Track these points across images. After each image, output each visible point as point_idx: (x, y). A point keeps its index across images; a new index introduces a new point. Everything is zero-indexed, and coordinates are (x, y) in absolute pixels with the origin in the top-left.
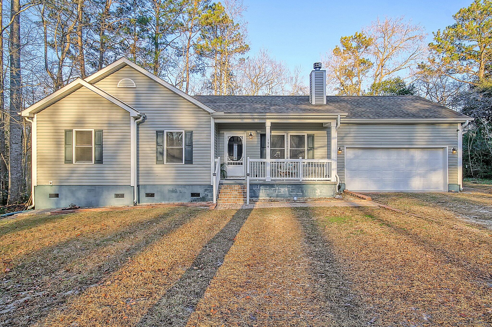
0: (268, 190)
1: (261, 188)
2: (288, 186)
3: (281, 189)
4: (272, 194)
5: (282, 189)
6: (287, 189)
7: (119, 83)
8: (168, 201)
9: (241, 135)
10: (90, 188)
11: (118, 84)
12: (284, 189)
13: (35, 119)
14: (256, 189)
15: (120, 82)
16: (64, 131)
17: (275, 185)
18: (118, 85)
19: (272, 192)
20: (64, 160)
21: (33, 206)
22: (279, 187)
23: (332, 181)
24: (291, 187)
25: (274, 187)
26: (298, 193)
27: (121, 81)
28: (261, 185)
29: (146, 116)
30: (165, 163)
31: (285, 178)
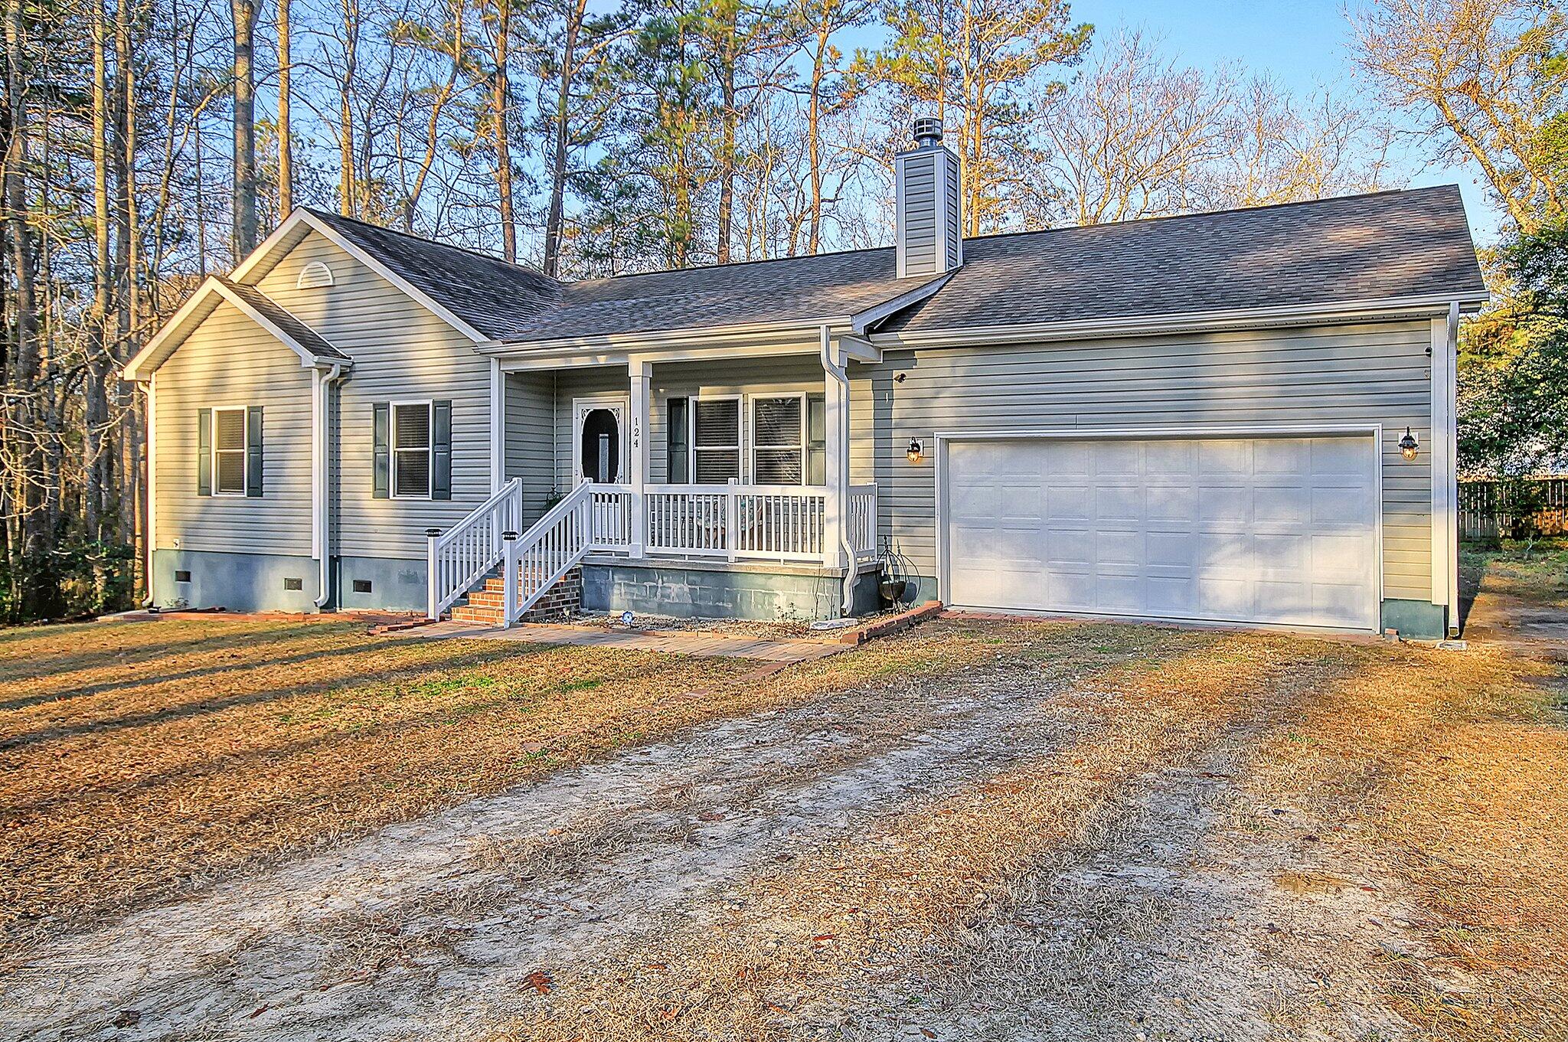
0: (634, 586)
1: (616, 581)
2: (691, 578)
3: (670, 585)
4: (646, 602)
5: (672, 585)
6: (686, 588)
7: (301, 276)
8: (400, 605)
9: (615, 406)
10: (241, 559)
11: (300, 281)
12: (678, 586)
13: (152, 385)
14: (603, 581)
15: (302, 273)
16: (196, 413)
17: (655, 571)
18: (299, 284)
19: (644, 594)
20: (196, 487)
21: (150, 600)
22: (665, 579)
23: (826, 565)
24: (698, 579)
25: (652, 575)
26: (721, 604)
27: (304, 271)
28: (616, 568)
29: (353, 363)
30: (391, 497)
31: (687, 551)
